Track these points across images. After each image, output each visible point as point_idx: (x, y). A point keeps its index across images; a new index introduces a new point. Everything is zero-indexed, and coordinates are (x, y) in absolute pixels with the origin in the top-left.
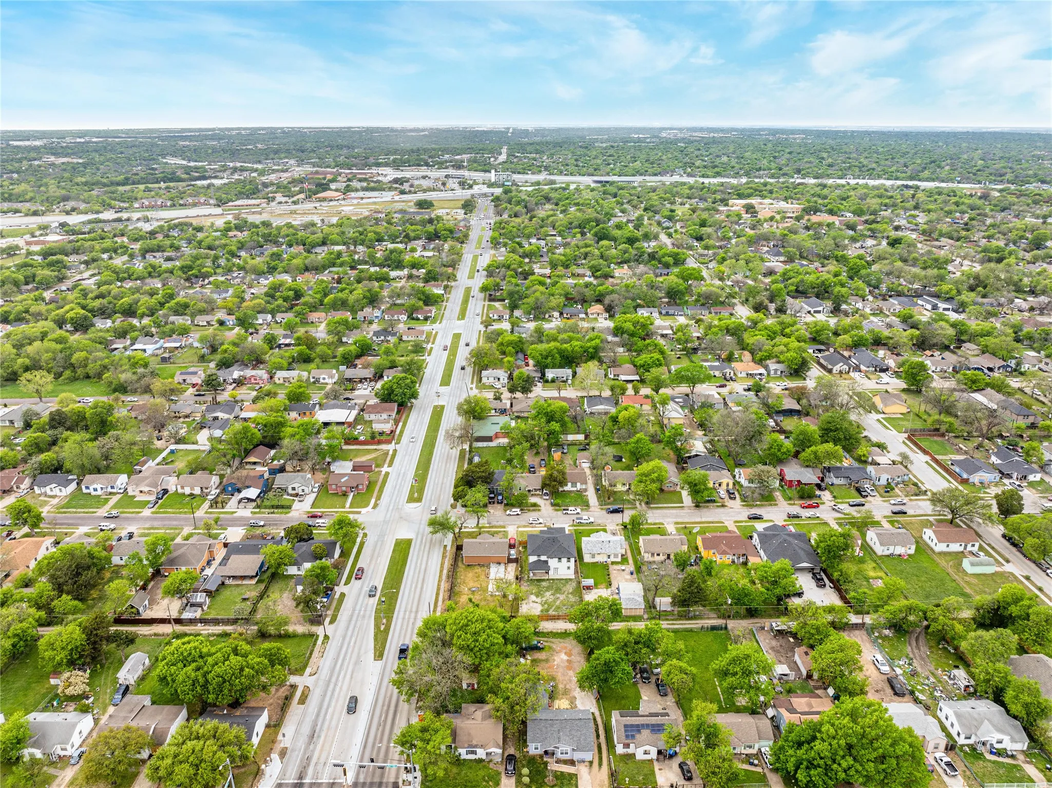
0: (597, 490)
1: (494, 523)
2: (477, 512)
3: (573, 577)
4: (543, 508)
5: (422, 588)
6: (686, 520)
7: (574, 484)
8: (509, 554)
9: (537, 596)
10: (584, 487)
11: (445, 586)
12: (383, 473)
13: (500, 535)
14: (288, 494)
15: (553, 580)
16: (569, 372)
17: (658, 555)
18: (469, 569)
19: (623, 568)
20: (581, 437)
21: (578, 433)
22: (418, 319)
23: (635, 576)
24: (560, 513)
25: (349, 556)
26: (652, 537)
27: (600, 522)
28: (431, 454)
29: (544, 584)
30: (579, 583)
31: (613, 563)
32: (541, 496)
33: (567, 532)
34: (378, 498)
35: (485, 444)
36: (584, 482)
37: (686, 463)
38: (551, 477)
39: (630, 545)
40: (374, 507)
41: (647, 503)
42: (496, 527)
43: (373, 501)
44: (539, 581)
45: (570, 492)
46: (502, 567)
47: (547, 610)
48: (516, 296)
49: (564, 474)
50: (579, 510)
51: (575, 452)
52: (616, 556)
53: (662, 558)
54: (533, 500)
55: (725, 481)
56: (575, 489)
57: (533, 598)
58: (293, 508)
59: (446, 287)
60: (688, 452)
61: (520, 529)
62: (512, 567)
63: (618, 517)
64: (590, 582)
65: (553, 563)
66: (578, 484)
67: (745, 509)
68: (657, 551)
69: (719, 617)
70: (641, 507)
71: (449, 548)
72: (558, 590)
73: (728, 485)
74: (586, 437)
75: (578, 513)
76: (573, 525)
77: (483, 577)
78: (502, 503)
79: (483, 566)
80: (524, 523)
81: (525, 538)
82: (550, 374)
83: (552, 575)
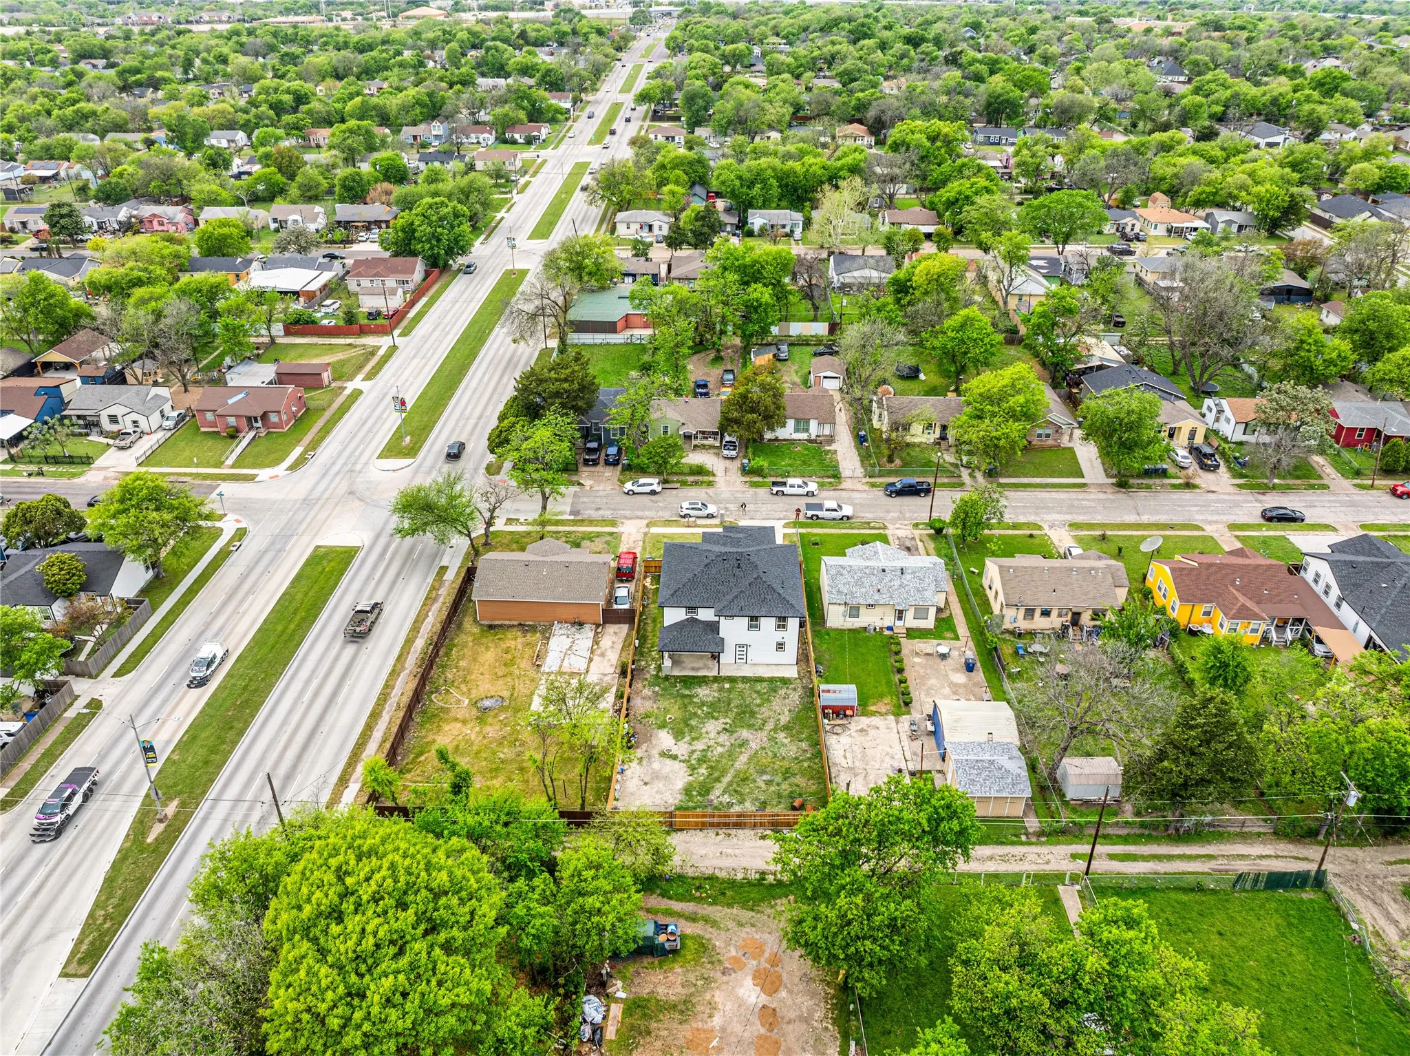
0: (860, 440)
1: (590, 513)
2: (541, 484)
3: (792, 672)
4: (720, 479)
5: (335, 694)
6: (1099, 519)
7: (802, 424)
8: (612, 598)
9: (678, 735)
10: (827, 430)
11: (404, 687)
12: (347, 392)
13: (598, 544)
14: (102, 433)
15: (732, 680)
16: (798, 217)
17: (1046, 613)
18: (489, 639)
19: (943, 649)
20: (821, 329)
21: (815, 320)
22: (514, 142)
23: (979, 675)
24: (762, 492)
25: (172, 589)
26: (1020, 561)
27: (868, 516)
28: (473, 354)
29: (703, 693)
30: (811, 692)
31: (912, 633)
32: (717, 450)
33: (779, 540)
34: (314, 446)
35: (598, 338)
36: (828, 419)
37: (1077, 384)
38: (744, 402)
39: (957, 580)
40: (293, 467)
41: (991, 474)
42: (591, 522)
43: (298, 451)
44: (689, 681)
45: (792, 441)
46: (585, 638)
47: (705, 790)
48: (700, 102)
49: (777, 395)
50: (813, 486)
51: (807, 358)
52: (921, 613)
53: (1055, 621)
54: (694, 458)
55: (1186, 425)
56: (804, 436)
57: (665, 739)
58: (99, 463)
59: (575, 101)
60: (1078, 360)
61: (654, 530)
62: (615, 637)
63: (917, 508)
64: (845, 693)
65: (733, 630)
66: (813, 425)
67: (1247, 495)
68: (1042, 601)
69: (1280, 834)
70: (974, 485)
71: (450, 576)
72: (746, 716)
73: (1192, 434)
74: (833, 328)
75: (810, 494)
76: (796, 524)
77: (524, 664)
78: (616, 463)
79: (533, 629)
80: (667, 515)
81: (658, 554)
82: (757, 219)
83: (729, 664)
